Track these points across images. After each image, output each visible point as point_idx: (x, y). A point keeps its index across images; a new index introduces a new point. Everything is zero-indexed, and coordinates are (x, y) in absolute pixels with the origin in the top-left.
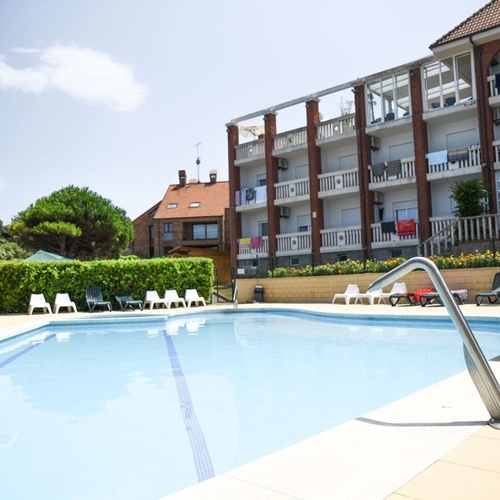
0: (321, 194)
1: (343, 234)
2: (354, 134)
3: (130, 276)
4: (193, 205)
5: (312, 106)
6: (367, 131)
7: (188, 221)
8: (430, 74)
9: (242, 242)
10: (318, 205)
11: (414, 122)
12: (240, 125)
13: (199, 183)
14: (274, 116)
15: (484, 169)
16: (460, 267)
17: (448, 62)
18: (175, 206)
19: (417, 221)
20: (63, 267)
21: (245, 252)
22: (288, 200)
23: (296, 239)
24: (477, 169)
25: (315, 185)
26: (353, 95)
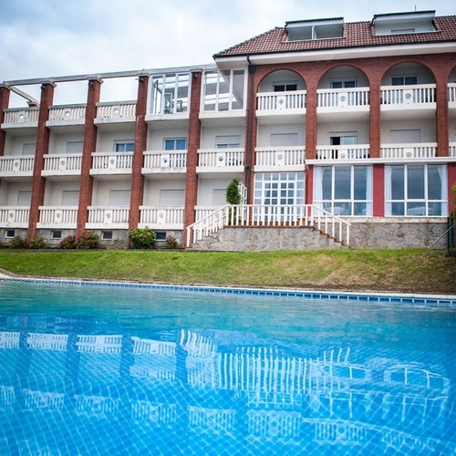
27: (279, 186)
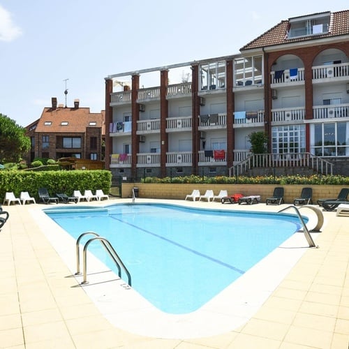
0: (168, 130)
1: (181, 156)
2: (190, 95)
3: (64, 181)
4: (63, 124)
5: (164, 74)
6: (199, 94)
7: (60, 135)
8: (238, 62)
9: (113, 156)
10: (165, 136)
11: (227, 92)
12: (114, 80)
13: (66, 107)
14: (138, 77)
15: (265, 124)
16: (256, 183)
17: (249, 59)
18: (50, 123)
19: (226, 151)
20: (25, 175)
21: (115, 163)
22: (146, 132)
23: (150, 157)
24: (261, 124)
25: (164, 125)
26: (191, 71)
27: (288, 134)
